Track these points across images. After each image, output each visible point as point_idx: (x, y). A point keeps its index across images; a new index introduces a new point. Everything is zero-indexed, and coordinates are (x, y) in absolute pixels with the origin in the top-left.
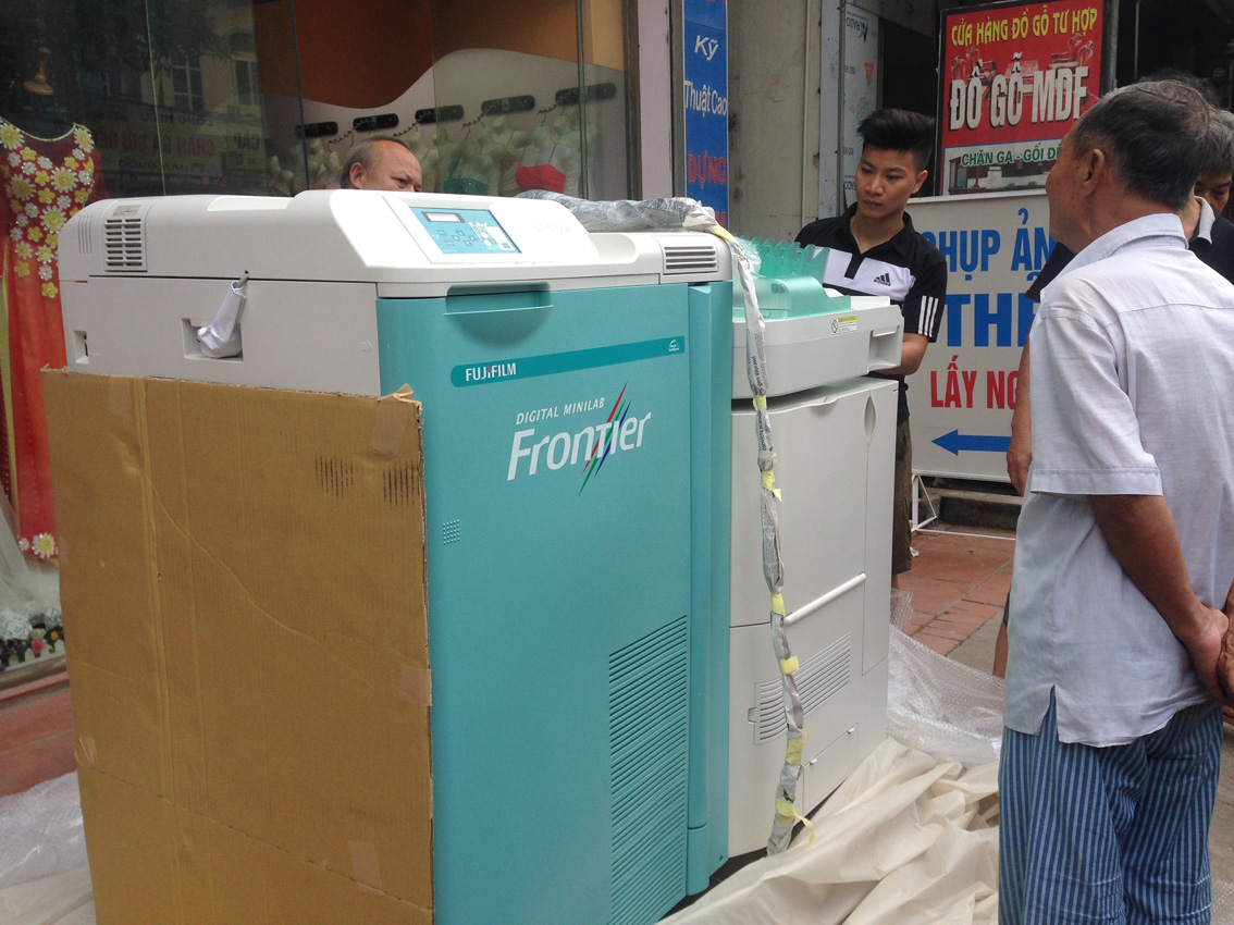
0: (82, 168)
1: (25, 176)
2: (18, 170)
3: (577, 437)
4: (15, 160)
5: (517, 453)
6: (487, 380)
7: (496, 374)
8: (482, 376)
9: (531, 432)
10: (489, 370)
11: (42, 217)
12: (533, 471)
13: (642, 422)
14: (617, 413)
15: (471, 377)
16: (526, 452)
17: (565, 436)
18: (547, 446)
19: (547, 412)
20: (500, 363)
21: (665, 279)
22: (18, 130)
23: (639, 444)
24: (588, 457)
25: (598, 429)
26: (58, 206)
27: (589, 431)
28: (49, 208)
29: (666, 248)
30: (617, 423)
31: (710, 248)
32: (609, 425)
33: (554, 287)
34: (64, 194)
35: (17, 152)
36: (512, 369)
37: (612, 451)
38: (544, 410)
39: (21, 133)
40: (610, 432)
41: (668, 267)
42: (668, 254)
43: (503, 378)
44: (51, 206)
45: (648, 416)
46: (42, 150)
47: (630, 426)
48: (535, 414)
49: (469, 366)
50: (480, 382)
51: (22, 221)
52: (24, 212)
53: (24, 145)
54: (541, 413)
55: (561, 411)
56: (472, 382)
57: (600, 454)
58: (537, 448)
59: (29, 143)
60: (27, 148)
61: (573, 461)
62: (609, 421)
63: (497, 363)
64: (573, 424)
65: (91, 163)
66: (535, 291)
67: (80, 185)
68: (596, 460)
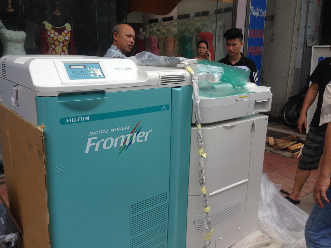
0: (66, 35)
1: (51, 38)
2: (49, 36)
3: (117, 139)
4: (49, 33)
5: (89, 144)
6: (76, 122)
7: (80, 120)
8: (74, 120)
9: (96, 138)
10: (77, 119)
11: (55, 48)
12: (96, 149)
13: (147, 133)
14: (136, 130)
15: (69, 122)
16: (94, 144)
17: (112, 139)
18: (103, 142)
19: (103, 132)
20: (82, 117)
21: (160, 86)
22: (51, 25)
23: (146, 139)
24: (122, 144)
25: (126, 136)
26: (60, 46)
27: (123, 137)
28: (57, 46)
29: (161, 76)
30: (135, 134)
31: (184, 75)
32: (132, 134)
33: (107, 91)
34: (61, 42)
35: (50, 31)
36: (88, 118)
37: (133, 142)
38: (102, 131)
39: (51, 26)
40: (132, 137)
41: (162, 82)
42: (162, 78)
43: (83, 121)
44: (58, 45)
45: (151, 131)
46: (56, 30)
47: (142, 134)
48: (98, 132)
49: (67, 118)
50: (73, 123)
51: (51, 49)
52: (51, 47)
53: (52, 29)
54: (101, 132)
55: (109, 131)
56: (69, 123)
57: (127, 143)
58: (98, 143)
59: (53, 28)
60: (52, 30)
61: (115, 146)
62: (132, 133)
63: (81, 117)
64: (115, 135)
65: (70, 34)
66: (101, 93)
67: (66, 40)
68: (125, 146)
